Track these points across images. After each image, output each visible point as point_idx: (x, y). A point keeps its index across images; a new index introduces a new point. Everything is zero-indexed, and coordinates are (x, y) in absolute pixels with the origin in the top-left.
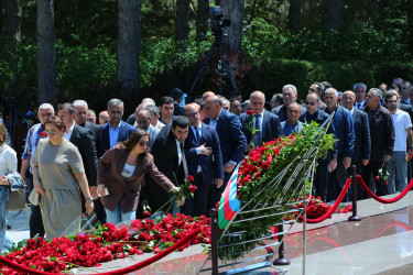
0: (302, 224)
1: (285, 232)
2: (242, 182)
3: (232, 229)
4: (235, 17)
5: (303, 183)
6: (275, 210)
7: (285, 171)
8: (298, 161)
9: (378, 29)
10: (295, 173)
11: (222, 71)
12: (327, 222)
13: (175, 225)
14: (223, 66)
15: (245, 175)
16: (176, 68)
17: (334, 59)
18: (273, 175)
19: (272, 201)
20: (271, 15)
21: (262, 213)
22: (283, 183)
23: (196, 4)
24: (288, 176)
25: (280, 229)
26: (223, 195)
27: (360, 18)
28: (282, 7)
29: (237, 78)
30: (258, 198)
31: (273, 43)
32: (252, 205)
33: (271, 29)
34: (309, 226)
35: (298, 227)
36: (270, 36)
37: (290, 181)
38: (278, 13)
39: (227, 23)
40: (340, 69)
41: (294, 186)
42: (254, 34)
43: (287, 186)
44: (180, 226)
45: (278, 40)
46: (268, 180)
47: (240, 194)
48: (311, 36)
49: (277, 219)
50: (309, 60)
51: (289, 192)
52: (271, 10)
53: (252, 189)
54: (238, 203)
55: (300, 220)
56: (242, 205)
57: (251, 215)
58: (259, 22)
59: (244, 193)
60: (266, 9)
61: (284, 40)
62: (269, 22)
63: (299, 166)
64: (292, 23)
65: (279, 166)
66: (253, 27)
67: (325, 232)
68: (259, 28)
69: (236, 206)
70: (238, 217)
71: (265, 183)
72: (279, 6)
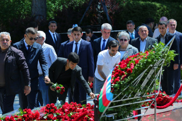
0: (153, 110)
1: (142, 114)
2: (115, 82)
3: (108, 112)
5: (154, 82)
6: (136, 100)
7: (142, 75)
8: (151, 68)
10: (149, 76)
11: (101, 10)
12: (170, 108)
13: (71, 110)
14: (101, 7)
15: (116, 77)
16: (71, 8)
17: (174, 1)
18: (134, 77)
19: (134, 94)
21: (127, 102)
22: (141, 82)
24: (144, 77)
25: (139, 112)
26: (102, 90)
29: (111, 14)
30: (124, 92)
32: (121, 96)
34: (158, 111)
35: (151, 111)
37: (146, 81)
40: (178, 8)
41: (148, 84)
43: (144, 84)
44: (74, 110)
46: (131, 80)
47: (113, 90)
49: (137, 106)
50: (158, 2)
51: (145, 88)
53: (121, 87)
54: (112, 95)
55: (152, 107)
56: (114, 96)
57: (121, 103)
59: (116, 88)
63: (152, 72)
65: (138, 72)
67: (168, 114)
69: (110, 98)
70: (112, 105)
71: (129, 83)
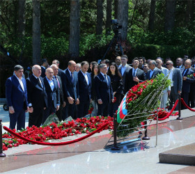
0: (156, 121)
1: (148, 124)
2: (128, 101)
3: (123, 123)
4: (124, 24)
5: (157, 102)
6: (143, 114)
7: (148, 96)
8: (155, 92)
9: (191, 31)
10: (153, 97)
11: (118, 50)
12: (167, 120)
13: (96, 120)
14: (118, 47)
15: (130, 98)
18: (143, 99)
19: (142, 110)
21: (137, 116)
22: (148, 102)
23: (105, 18)
24: (150, 98)
25: (146, 123)
26: (119, 107)
30: (136, 109)
32: (133, 112)
33: (140, 30)
34: (159, 122)
35: (154, 122)
36: (140, 33)
37: (151, 101)
38: (143, 23)
41: (152, 103)
42: (133, 33)
44: (99, 121)
46: (141, 100)
47: (127, 107)
48: (159, 34)
49: (144, 118)
51: (150, 106)
52: (140, 21)
53: (133, 105)
54: (126, 111)
55: (155, 119)
56: (128, 112)
57: (133, 116)
58: (134, 26)
59: (129, 106)
60: (138, 21)
61: (146, 35)
63: (155, 94)
64: (150, 27)
65: (146, 94)
66: (132, 29)
67: (165, 124)
68: (135, 29)
69: (125, 112)
70: (126, 118)
71: (139, 102)
72: (144, 19)
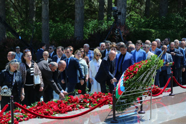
0: (150, 97)
1: (143, 100)
2: (126, 79)
3: (121, 99)
4: (123, 11)
5: (151, 80)
6: (139, 91)
7: (143, 75)
8: (149, 71)
9: (182, 16)
10: (148, 76)
11: (118, 34)
12: (160, 96)
13: (98, 97)
14: (118, 32)
15: (127, 76)
16: (99, 32)
17: (164, 29)
18: (138, 77)
19: (138, 87)
20: (138, 10)
21: (134, 92)
22: (143, 80)
23: (107, 6)
24: (144, 77)
25: (141, 99)
26: (118, 84)
27: (175, 12)
28: (142, 7)
29: (124, 36)
30: (132, 86)
31: (139, 22)
32: (130, 89)
33: (138, 16)
34: (153, 98)
35: (149, 98)
36: (137, 19)
37: (145, 79)
38: (140, 9)
39: (120, 13)
40: (166, 33)
41: (147, 81)
42: (131, 18)
43: (144, 81)
44: (100, 97)
45: (141, 21)
46: (136, 79)
47: (125, 84)
48: (154, 19)
49: (140, 95)
50: (153, 29)
51: (145, 84)
52: (138, 8)
53: (130, 82)
54: (124, 88)
55: (150, 95)
56: (126, 89)
57: (129, 93)
58: (133, 13)
59: (127, 84)
60: (135, 8)
61: (143, 20)
62: (137, 13)
63: (149, 73)
64: (146, 14)
65: (141, 73)
66: (130, 15)
67: (159, 100)
68: (133, 16)
69: (123, 89)
70: (124, 94)
71: (135, 80)
72: (141, 7)
